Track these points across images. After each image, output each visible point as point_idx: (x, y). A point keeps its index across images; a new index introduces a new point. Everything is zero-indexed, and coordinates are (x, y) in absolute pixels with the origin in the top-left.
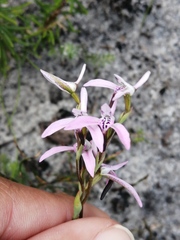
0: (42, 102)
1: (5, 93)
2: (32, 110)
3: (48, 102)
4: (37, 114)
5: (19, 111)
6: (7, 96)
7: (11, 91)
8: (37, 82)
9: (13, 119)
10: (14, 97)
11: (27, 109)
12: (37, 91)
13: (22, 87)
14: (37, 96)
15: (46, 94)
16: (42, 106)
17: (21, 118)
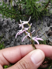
0: (45, 27)
1: (36, 26)
2: (43, 29)
3: (47, 27)
4: (44, 30)
5: (40, 30)
6: (37, 27)
7: (38, 26)
8: (44, 22)
9: (39, 32)
10: (39, 27)
11: (42, 29)
12: (44, 25)
13: (40, 24)
14: (44, 26)
15: (46, 25)
16: (46, 28)
17: (41, 31)
